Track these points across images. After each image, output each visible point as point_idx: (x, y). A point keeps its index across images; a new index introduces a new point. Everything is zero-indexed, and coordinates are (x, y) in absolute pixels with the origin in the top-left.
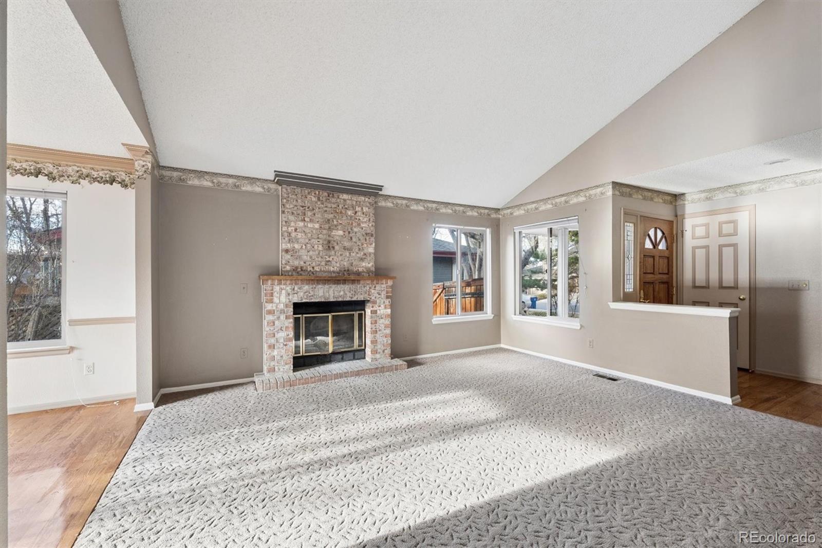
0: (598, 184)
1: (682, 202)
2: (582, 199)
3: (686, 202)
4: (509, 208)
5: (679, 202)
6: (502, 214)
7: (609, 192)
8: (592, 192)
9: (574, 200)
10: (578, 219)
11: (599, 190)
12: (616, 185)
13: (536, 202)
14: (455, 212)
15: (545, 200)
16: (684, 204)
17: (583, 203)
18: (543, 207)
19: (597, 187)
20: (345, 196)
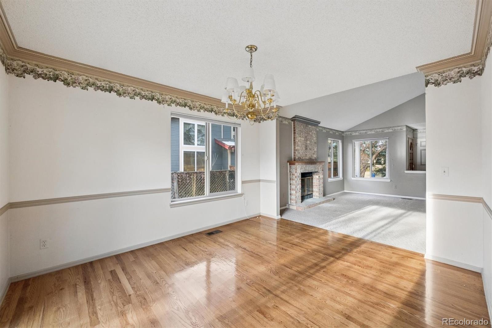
0: (399, 125)
1: (416, 132)
2: (390, 130)
3: (418, 133)
4: (349, 132)
5: (415, 132)
6: (345, 134)
7: (405, 129)
8: (396, 128)
9: (387, 131)
10: (389, 138)
11: (399, 128)
12: (407, 126)
13: (366, 130)
14: (333, 133)
15: (371, 130)
16: (417, 133)
17: (391, 132)
18: (369, 133)
19: (399, 126)
20: (310, 126)
